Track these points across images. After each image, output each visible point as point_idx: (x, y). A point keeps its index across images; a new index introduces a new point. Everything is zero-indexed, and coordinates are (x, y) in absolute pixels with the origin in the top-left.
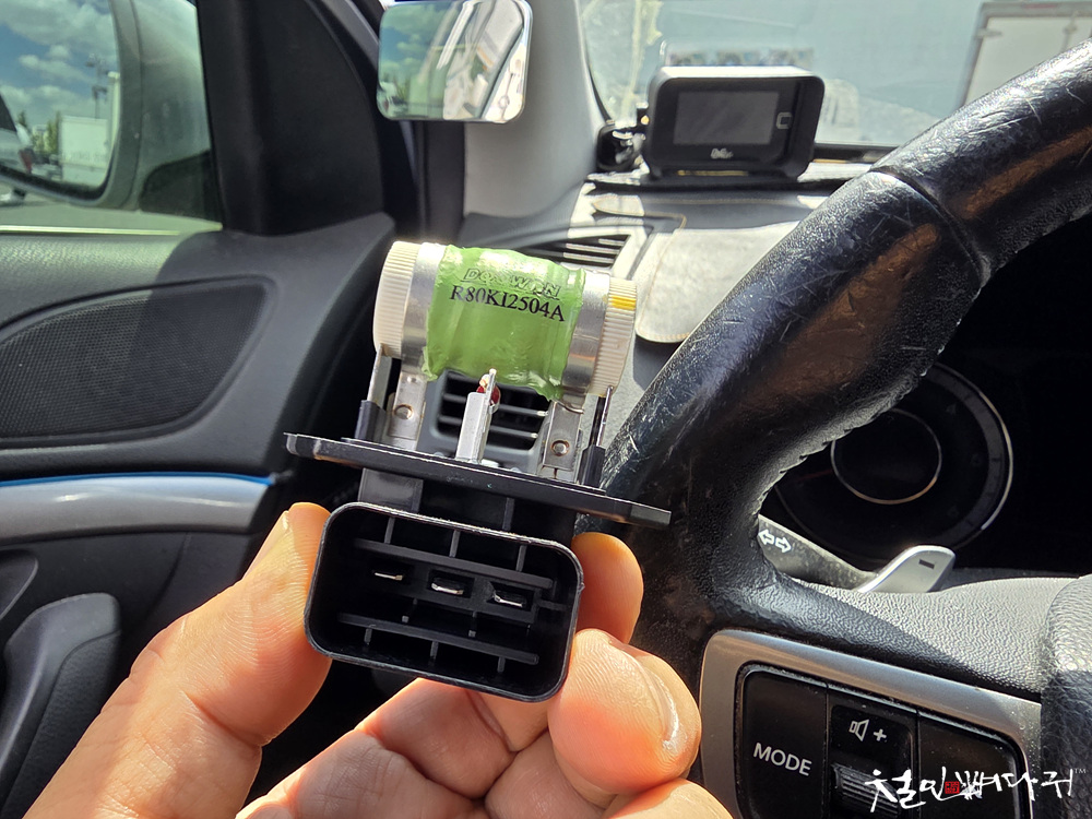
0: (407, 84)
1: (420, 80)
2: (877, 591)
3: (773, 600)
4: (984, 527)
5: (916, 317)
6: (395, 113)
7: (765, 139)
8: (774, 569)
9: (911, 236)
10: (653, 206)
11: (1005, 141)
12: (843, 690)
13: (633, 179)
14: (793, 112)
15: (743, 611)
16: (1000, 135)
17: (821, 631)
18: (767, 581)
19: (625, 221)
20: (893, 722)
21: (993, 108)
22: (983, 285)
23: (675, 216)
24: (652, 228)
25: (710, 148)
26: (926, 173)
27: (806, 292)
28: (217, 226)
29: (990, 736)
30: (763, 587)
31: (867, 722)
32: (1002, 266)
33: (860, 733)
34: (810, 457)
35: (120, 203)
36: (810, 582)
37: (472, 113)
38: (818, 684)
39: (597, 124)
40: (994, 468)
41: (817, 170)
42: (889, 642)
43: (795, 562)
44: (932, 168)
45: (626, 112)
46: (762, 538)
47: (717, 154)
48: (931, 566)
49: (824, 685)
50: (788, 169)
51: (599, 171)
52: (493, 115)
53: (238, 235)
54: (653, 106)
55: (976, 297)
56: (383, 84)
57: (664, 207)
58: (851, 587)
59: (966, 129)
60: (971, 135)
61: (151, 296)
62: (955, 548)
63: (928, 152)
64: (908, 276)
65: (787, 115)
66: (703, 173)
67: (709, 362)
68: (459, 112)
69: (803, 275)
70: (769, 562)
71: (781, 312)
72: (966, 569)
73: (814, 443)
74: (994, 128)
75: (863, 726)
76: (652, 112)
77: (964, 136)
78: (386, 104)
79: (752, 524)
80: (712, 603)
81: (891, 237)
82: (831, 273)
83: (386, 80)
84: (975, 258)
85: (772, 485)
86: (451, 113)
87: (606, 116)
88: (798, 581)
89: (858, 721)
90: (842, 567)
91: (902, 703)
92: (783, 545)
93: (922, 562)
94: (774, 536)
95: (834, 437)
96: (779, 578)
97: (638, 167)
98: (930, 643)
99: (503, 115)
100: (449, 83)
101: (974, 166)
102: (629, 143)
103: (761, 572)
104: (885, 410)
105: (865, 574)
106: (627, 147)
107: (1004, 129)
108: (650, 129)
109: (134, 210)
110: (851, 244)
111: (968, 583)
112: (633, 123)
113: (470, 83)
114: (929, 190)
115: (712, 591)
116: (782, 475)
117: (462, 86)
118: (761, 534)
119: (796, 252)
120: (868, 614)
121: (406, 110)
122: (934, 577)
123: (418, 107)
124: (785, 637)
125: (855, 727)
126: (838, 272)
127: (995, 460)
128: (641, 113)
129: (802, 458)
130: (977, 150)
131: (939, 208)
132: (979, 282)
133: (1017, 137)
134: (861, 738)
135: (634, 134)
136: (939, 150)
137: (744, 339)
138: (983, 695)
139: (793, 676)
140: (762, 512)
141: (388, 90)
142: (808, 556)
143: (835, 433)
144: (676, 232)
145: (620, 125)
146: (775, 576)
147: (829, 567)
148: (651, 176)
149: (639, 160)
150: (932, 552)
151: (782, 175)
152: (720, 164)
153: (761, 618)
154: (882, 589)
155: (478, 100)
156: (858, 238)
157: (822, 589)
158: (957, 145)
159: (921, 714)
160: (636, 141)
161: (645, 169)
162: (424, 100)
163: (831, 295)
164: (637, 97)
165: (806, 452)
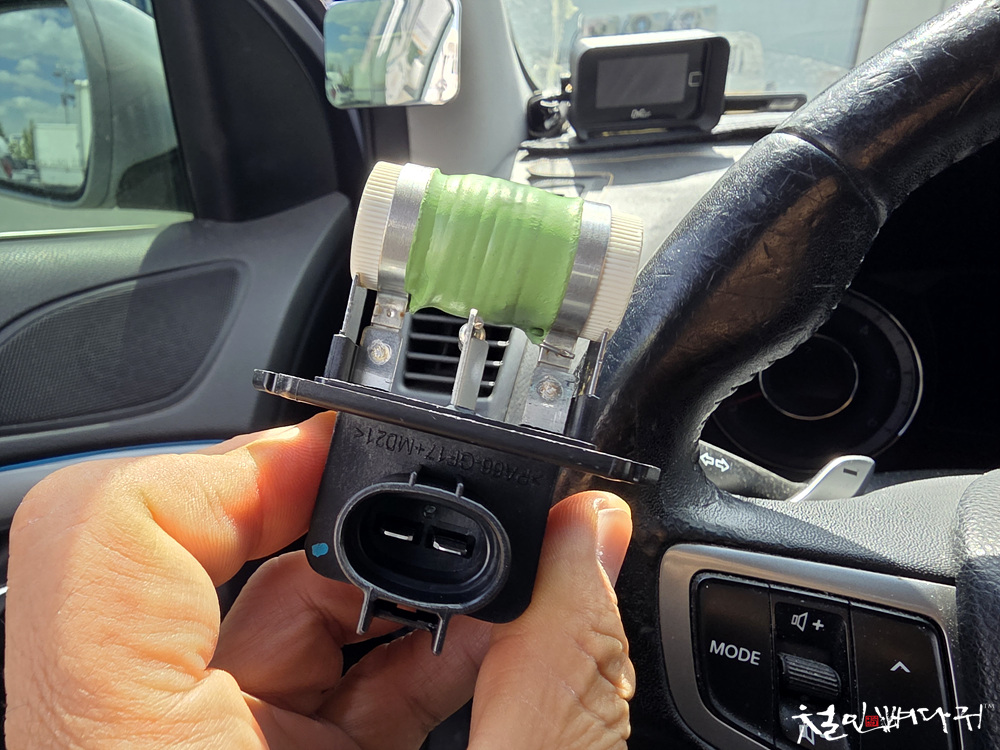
0: (351, 72)
1: (362, 68)
2: (808, 500)
3: (717, 515)
4: (901, 433)
5: (823, 259)
6: (342, 99)
7: (679, 97)
8: (716, 488)
9: (814, 189)
10: (583, 167)
11: (891, 98)
12: (783, 589)
13: (562, 143)
14: (703, 71)
15: (691, 527)
16: (887, 93)
17: (761, 540)
18: (710, 499)
19: (558, 182)
20: (829, 613)
21: (878, 70)
22: (881, 225)
23: (603, 174)
24: (583, 187)
25: (630, 109)
26: (824, 131)
27: (727, 243)
28: (188, 217)
29: (914, 618)
30: (707, 505)
31: (806, 614)
32: (897, 207)
33: (801, 624)
34: (740, 387)
35: (100, 203)
36: (747, 496)
37: (412, 95)
38: (761, 585)
39: (526, 94)
40: (906, 381)
41: (729, 122)
42: (821, 544)
43: (734, 480)
44: (829, 126)
45: (551, 82)
46: (703, 460)
47: (637, 114)
48: (855, 473)
49: (767, 586)
50: (702, 123)
51: (531, 138)
52: (431, 97)
53: (208, 224)
54: (575, 74)
55: (876, 236)
56: (329, 74)
57: (593, 166)
58: (784, 497)
59: (857, 90)
60: (861, 95)
61: (136, 286)
62: (874, 456)
63: (825, 113)
64: (815, 224)
65: (698, 73)
66: (626, 133)
67: (646, 312)
68: (400, 95)
69: (723, 229)
70: (711, 482)
71: (705, 263)
72: (887, 473)
73: (743, 375)
74: (881, 88)
75: (802, 619)
76: (575, 81)
77: (855, 97)
78: (334, 92)
79: (694, 450)
80: (664, 522)
81: (798, 190)
82: (748, 226)
83: (332, 70)
84: (873, 203)
85: (709, 414)
86: (394, 97)
87: (533, 87)
88: (738, 497)
89: (799, 615)
90: (775, 480)
91: (836, 596)
92: (722, 464)
93: (846, 471)
94: (714, 458)
95: (760, 369)
96: (721, 496)
97: (566, 132)
98: (856, 542)
99: (441, 95)
100: (389, 69)
101: (866, 123)
102: (556, 110)
103: (705, 492)
104: (803, 341)
105: (797, 485)
106: (554, 113)
107: (890, 87)
108: (574, 97)
109: (112, 207)
110: (763, 198)
111: (888, 486)
112: (558, 92)
113: (408, 67)
114: (828, 146)
115: (663, 512)
116: (717, 406)
117: (401, 70)
118: (702, 457)
119: (715, 209)
120: (801, 521)
121: (352, 96)
122: (857, 482)
123: (363, 93)
124: (730, 546)
125: (796, 620)
126: (753, 224)
127: (906, 373)
128: (564, 82)
129: (733, 389)
130: (868, 107)
131: (838, 161)
132: (877, 223)
133: (901, 94)
134: (802, 629)
135: (559, 102)
136: (834, 110)
137: (675, 290)
138: (906, 583)
139: (739, 580)
140: (701, 438)
141: (333, 79)
142: (745, 473)
143: (760, 365)
144: (605, 189)
145: (546, 94)
146: (717, 494)
147: (764, 481)
148: (578, 139)
149: (566, 125)
150: (855, 461)
151: (697, 129)
152: (641, 123)
153: (708, 532)
154: (813, 498)
155: (416, 83)
156: (769, 193)
157: (759, 502)
158: (850, 105)
159: (853, 604)
160: (562, 107)
161: (572, 133)
162: (368, 85)
163: (749, 244)
164: (560, 67)
165: (737, 384)
